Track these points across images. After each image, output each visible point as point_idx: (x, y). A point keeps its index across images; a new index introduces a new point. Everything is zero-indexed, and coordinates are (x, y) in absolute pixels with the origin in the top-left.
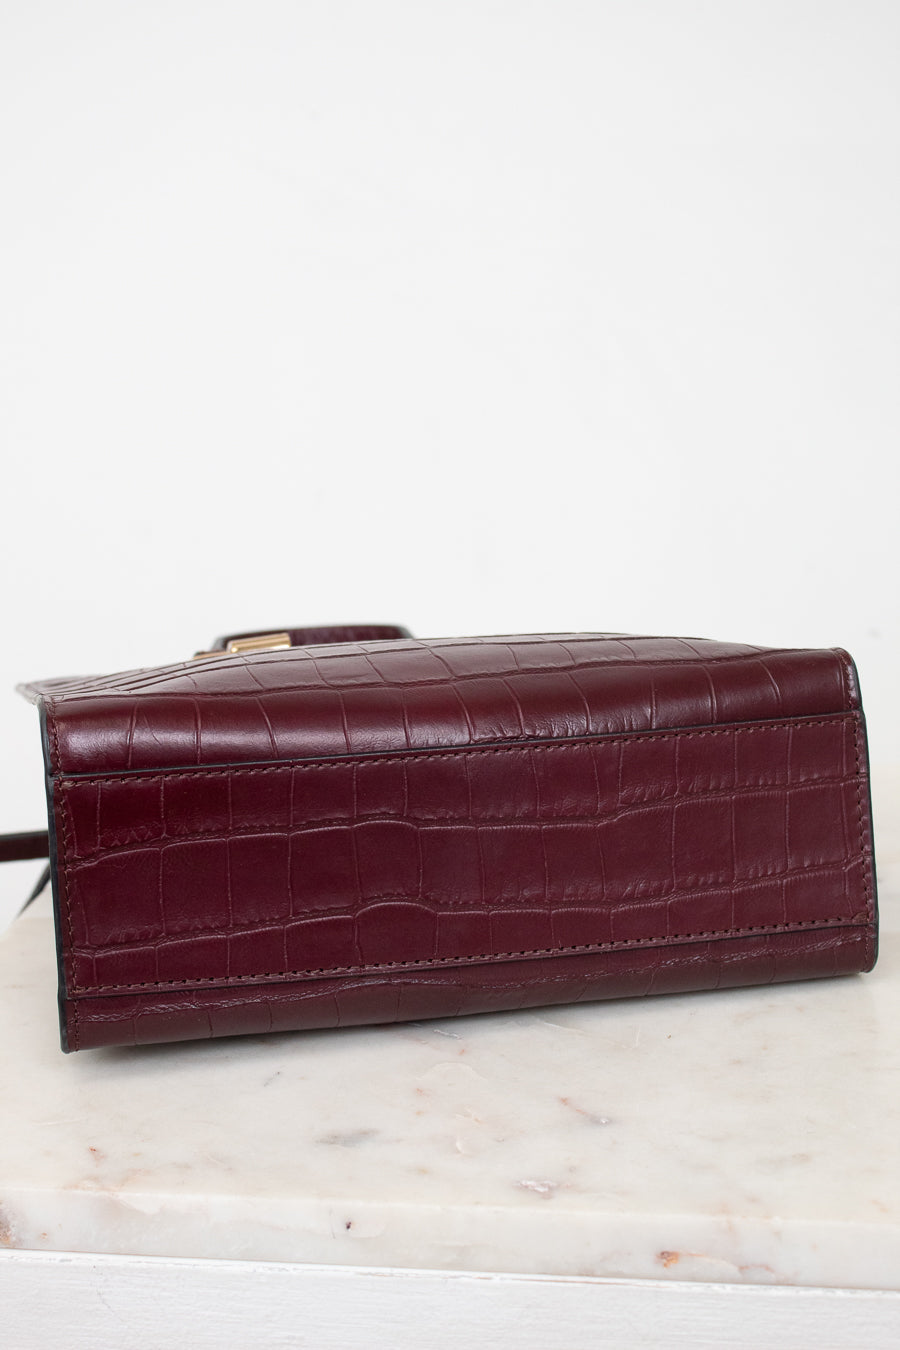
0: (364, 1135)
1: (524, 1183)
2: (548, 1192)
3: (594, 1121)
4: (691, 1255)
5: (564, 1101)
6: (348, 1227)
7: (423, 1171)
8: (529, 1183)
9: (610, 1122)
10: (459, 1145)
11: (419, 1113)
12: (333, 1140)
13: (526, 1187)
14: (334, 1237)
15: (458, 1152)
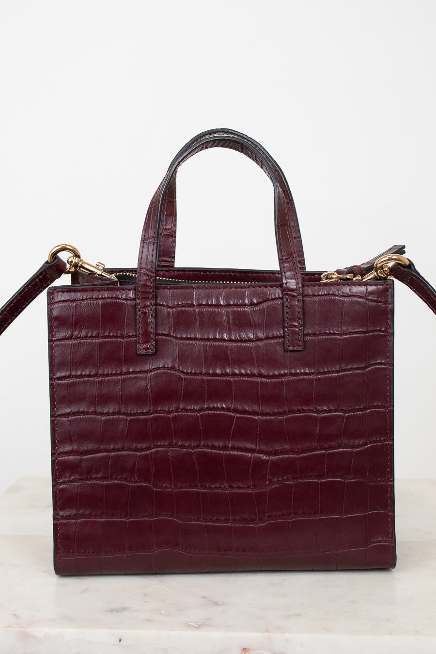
0: (124, 609)
1: (189, 624)
2: (200, 626)
3: (217, 604)
4: (254, 649)
5: (204, 597)
6: (120, 641)
7: (149, 620)
8: (191, 624)
9: (223, 604)
10: (162, 612)
11: (146, 602)
12: (112, 611)
13: (190, 625)
14: (114, 645)
15: (163, 614)
